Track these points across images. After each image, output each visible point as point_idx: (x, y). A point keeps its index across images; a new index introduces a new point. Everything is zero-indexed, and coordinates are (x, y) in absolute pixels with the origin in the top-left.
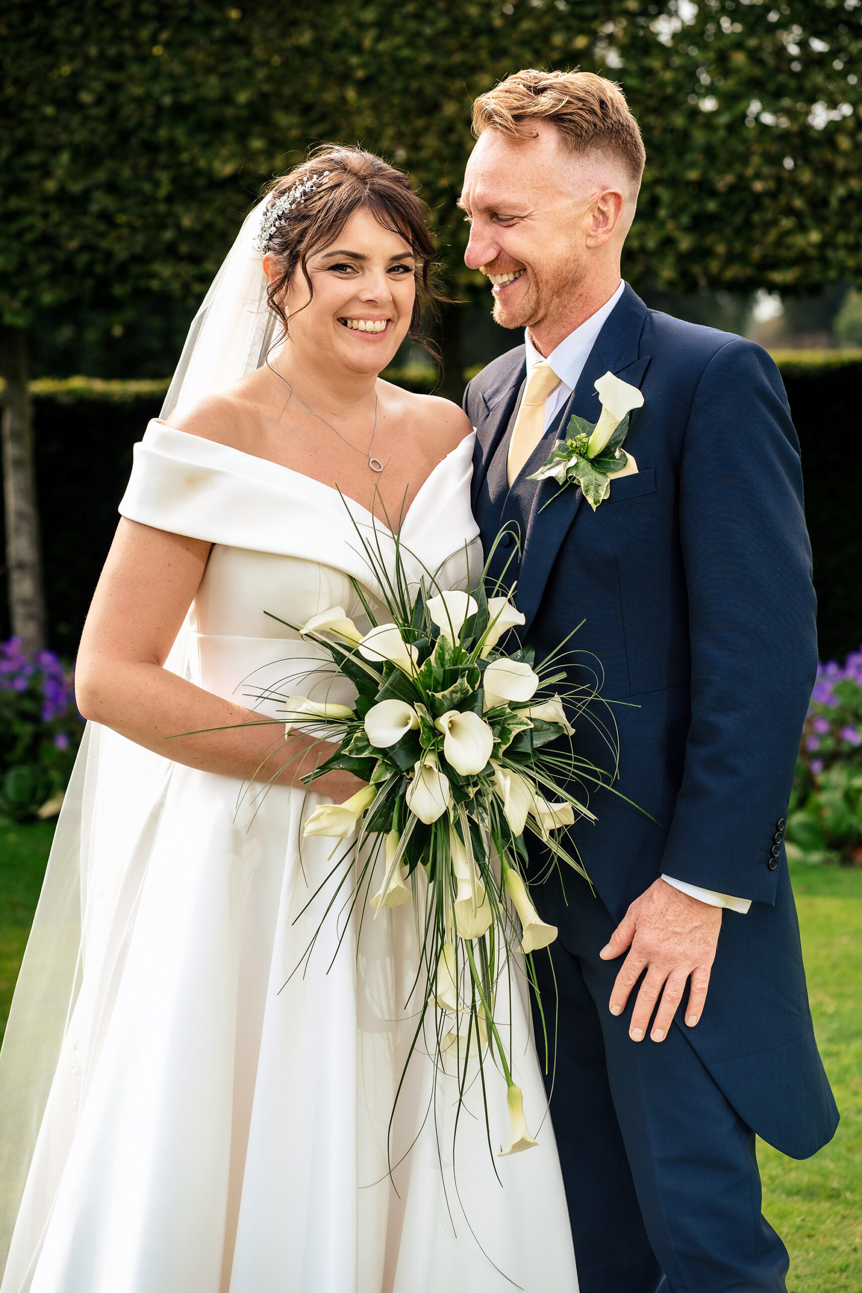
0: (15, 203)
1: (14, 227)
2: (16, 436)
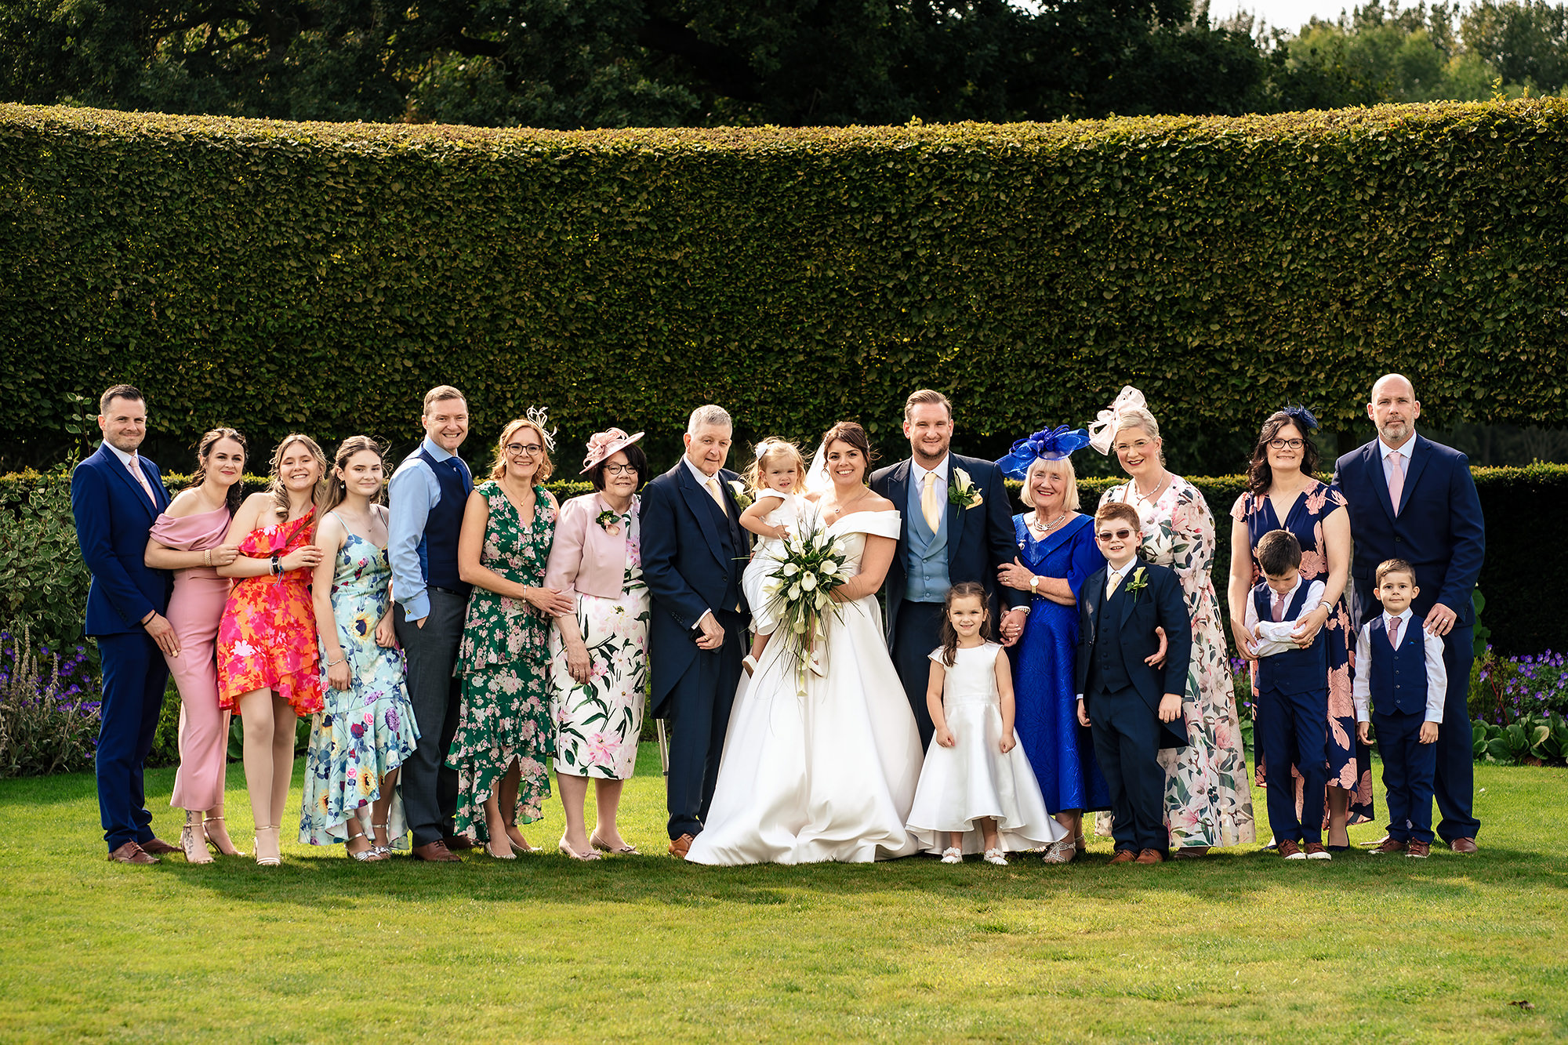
0: (1061, 363)
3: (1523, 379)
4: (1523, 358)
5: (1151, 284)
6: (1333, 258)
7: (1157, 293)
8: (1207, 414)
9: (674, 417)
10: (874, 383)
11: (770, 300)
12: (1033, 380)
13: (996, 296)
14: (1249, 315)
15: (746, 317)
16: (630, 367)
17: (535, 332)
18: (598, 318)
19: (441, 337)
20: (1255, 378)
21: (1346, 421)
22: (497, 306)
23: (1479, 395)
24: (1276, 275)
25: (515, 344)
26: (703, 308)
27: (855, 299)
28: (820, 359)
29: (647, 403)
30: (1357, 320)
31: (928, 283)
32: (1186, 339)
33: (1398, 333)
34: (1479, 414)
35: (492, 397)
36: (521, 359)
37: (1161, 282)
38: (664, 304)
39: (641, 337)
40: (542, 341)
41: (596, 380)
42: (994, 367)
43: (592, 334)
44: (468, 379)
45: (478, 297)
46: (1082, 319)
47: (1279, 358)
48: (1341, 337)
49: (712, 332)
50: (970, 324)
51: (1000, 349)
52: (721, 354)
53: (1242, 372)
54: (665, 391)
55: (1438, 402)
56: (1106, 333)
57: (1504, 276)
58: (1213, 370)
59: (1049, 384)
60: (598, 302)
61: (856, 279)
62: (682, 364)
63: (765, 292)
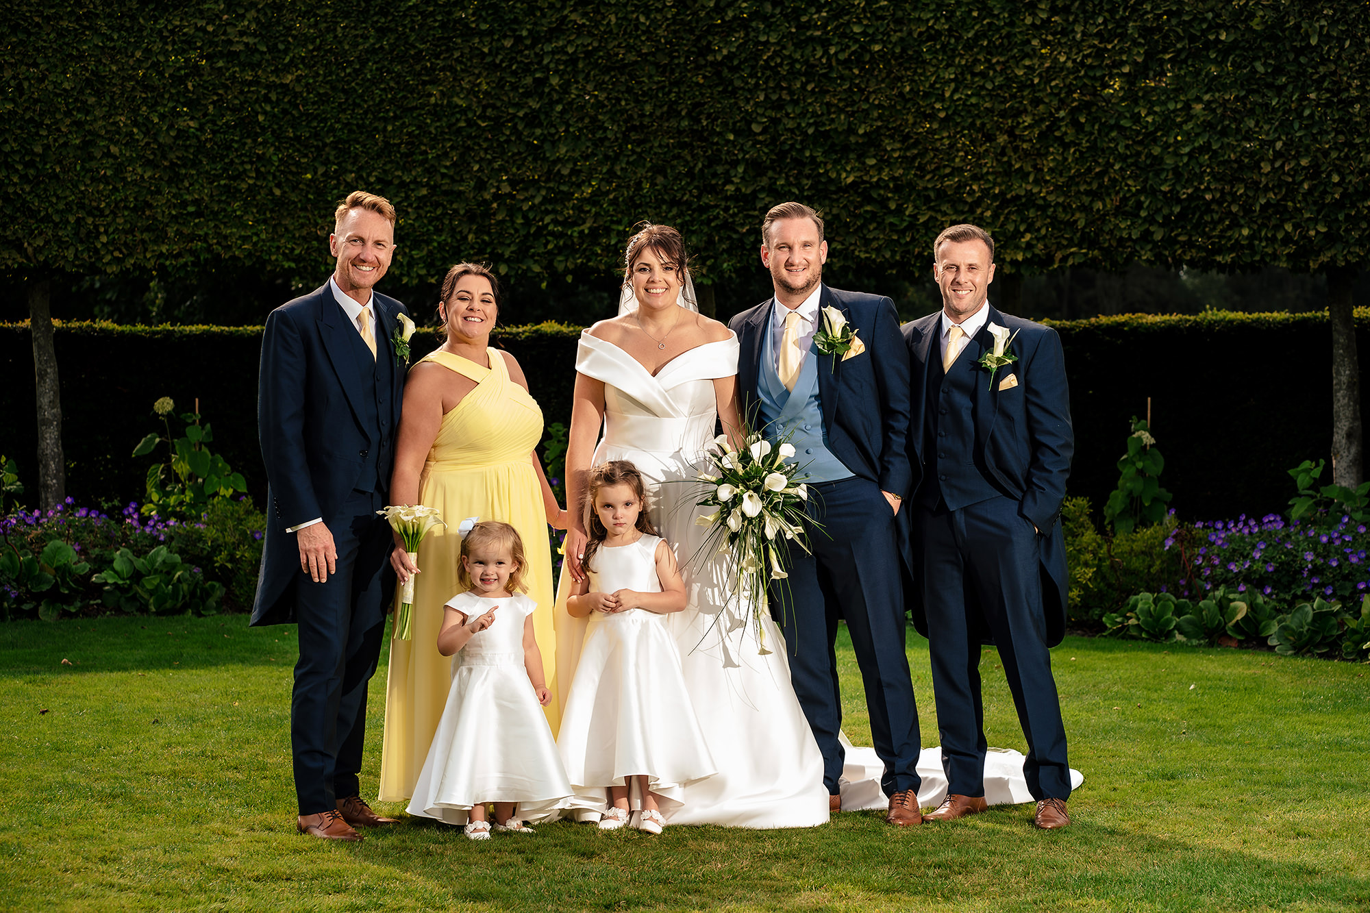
1: (704, 217)
3: (1207, 218)
4: (1208, 197)
5: (803, 115)
6: (1000, 87)
7: (809, 125)
8: (863, 256)
9: (284, 254)
10: (503, 221)
11: (390, 128)
13: (634, 128)
14: (908, 149)
15: (364, 146)
16: (236, 200)
17: (131, 161)
18: (200, 147)
19: (27, 165)
20: (914, 217)
21: (1014, 263)
22: (89, 132)
23: (1158, 236)
24: (938, 106)
25: (109, 173)
26: (316, 135)
27: (484, 129)
28: (446, 193)
29: (255, 239)
30: (1027, 153)
31: (562, 113)
32: (839, 175)
33: (1070, 169)
34: (1159, 256)
35: (83, 231)
36: (115, 189)
37: (814, 112)
38: (273, 132)
39: (248, 167)
40: (139, 170)
41: (198, 214)
43: (195, 164)
44: (57, 212)
45: (68, 121)
46: (728, 152)
47: (941, 194)
48: (1008, 172)
49: (327, 163)
50: (607, 157)
51: (639, 184)
52: (336, 187)
53: (899, 211)
54: (275, 227)
55: (1114, 244)
56: (756, 168)
57: (1187, 106)
58: (868, 208)
59: (692, 222)
60: (201, 128)
61: (485, 108)
62: (294, 197)
63: (385, 120)
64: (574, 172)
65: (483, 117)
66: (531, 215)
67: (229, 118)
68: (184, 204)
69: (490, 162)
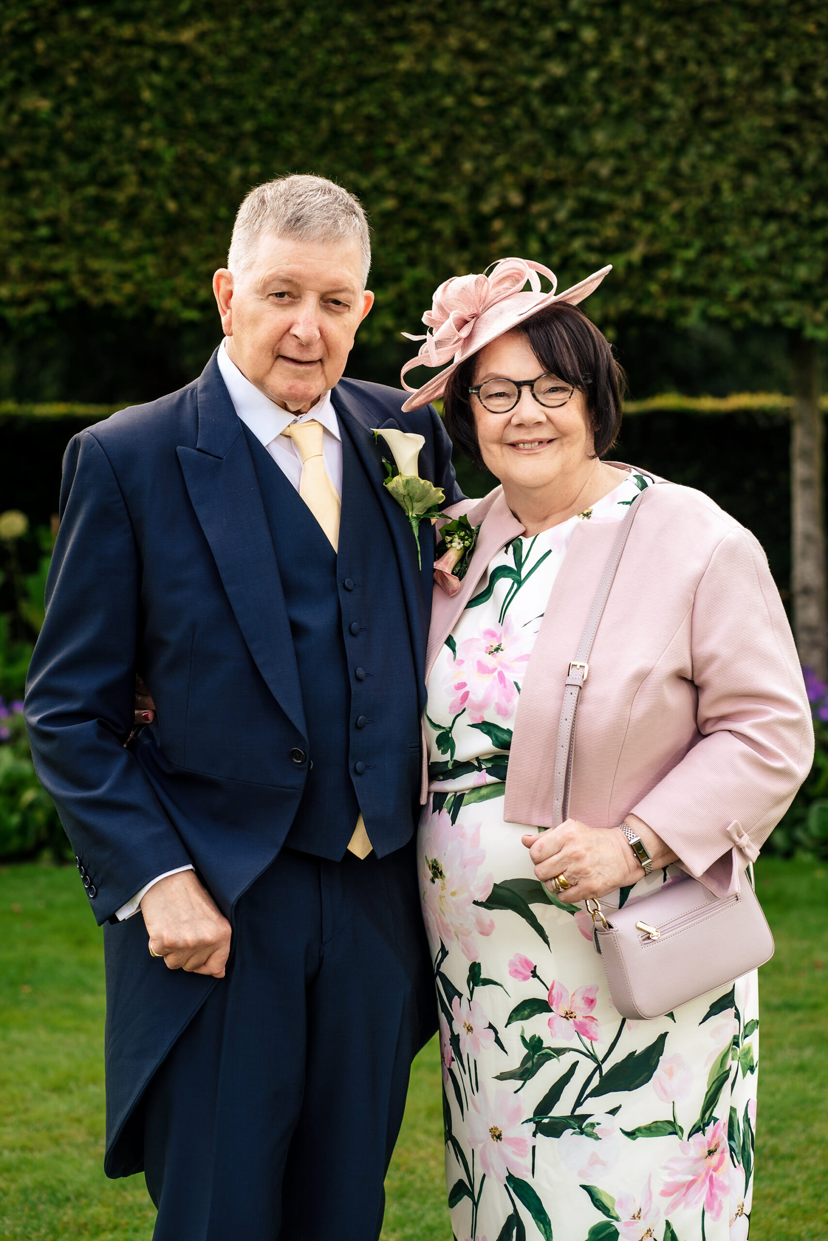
2: (806, 455)
12: (772, 239)
13: (709, 103)
16: (108, 217)
18: (56, 141)
28: (423, 206)
29: (138, 277)
31: (599, 83)
38: (165, 115)
39: (127, 168)
41: (54, 240)
42: (706, 217)
43: (48, 163)
49: (245, 161)
50: (665, 147)
51: (716, 189)
54: (167, 258)
59: (799, 244)
60: (57, 110)
62: (196, 213)
63: (332, 96)
64: (619, 172)
65: (479, 91)
66: (552, 238)
67: (100, 94)
68: (32, 225)
69: (491, 158)
